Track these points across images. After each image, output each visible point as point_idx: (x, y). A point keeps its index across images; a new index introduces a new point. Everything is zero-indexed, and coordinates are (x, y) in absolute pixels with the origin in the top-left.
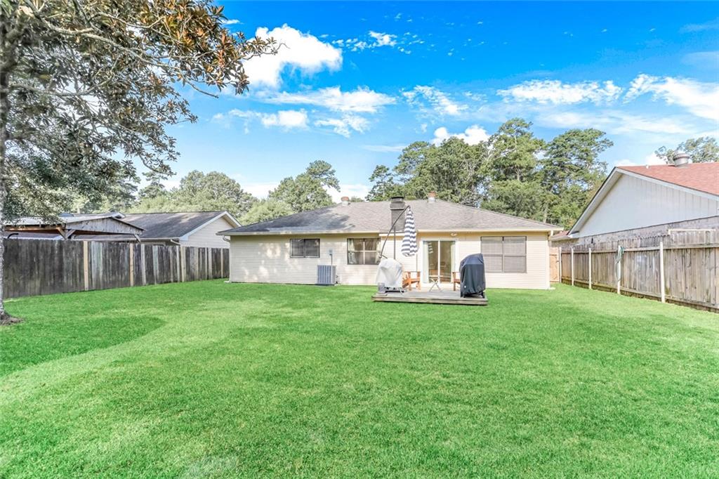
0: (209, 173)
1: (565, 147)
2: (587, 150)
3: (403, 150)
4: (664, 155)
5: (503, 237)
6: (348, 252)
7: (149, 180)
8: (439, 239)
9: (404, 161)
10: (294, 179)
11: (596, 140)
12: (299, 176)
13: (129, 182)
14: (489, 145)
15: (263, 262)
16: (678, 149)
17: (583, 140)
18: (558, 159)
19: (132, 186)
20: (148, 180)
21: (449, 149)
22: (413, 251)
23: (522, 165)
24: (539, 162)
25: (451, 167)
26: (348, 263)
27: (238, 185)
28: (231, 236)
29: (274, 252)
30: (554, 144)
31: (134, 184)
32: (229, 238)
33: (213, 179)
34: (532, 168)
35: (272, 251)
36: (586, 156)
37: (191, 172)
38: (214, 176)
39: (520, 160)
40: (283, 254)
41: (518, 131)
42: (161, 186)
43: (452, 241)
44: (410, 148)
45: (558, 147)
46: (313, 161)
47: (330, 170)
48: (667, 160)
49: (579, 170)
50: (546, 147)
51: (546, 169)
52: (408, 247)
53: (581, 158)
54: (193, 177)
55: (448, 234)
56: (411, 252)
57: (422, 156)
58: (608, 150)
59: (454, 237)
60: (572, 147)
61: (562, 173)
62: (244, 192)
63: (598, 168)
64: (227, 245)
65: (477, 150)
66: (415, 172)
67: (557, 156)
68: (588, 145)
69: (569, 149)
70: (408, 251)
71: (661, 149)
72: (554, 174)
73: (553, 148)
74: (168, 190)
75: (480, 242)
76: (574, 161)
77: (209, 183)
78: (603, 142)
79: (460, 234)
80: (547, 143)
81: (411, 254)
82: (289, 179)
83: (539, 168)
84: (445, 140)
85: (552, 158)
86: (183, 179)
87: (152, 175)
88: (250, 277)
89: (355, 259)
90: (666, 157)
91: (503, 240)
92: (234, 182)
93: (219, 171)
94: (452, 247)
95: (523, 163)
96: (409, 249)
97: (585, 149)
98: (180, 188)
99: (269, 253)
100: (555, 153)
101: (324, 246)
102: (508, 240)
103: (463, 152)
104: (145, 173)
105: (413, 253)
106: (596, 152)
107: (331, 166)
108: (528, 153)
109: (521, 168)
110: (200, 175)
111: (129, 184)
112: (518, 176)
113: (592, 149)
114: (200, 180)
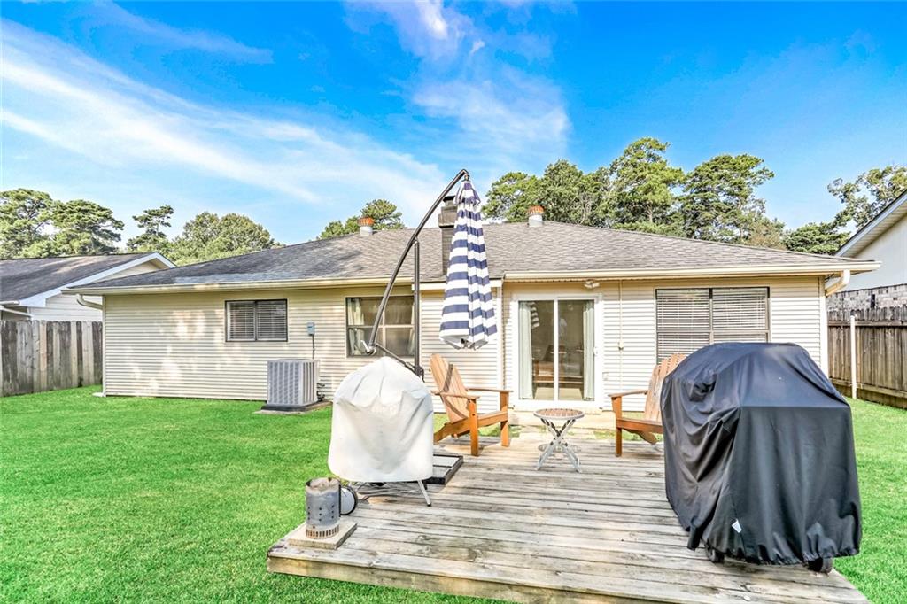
0: (225, 215)
1: (711, 178)
2: (740, 182)
3: (493, 185)
4: (839, 190)
5: (711, 290)
6: (349, 328)
7: (143, 226)
8: (555, 297)
9: (494, 199)
10: (344, 224)
11: (751, 171)
12: (350, 220)
13: (108, 229)
14: (612, 173)
15: (169, 349)
16: (857, 181)
17: (735, 168)
18: (702, 194)
19: (112, 234)
20: (140, 226)
21: (557, 178)
22: (482, 329)
23: (656, 201)
24: (676, 199)
25: (559, 203)
26: (350, 354)
27: (267, 234)
28: (105, 297)
29: (192, 328)
30: (696, 175)
31: (114, 231)
32: (99, 300)
33: (231, 224)
34: (668, 206)
35: (189, 325)
36: (738, 191)
37: (200, 214)
38: (231, 220)
39: (654, 194)
40: (209, 332)
41: (650, 156)
42: (161, 234)
43: (586, 302)
44: (502, 182)
45: (701, 178)
46: (370, 201)
47: (395, 213)
48: (843, 197)
49: (730, 211)
50: (685, 179)
51: (686, 208)
52: (463, 316)
53: (731, 194)
54: (201, 222)
55: (578, 284)
56: (474, 332)
57: (518, 192)
58: (767, 183)
59: (591, 290)
60: (721, 177)
61: (707, 214)
62: (275, 242)
63: (753, 207)
64: (98, 315)
65: (596, 179)
66: (509, 213)
67: (701, 191)
68: (742, 176)
69: (716, 180)
70: (465, 331)
71: (836, 182)
72: (696, 216)
73: (694, 181)
74: (170, 241)
75: (655, 301)
76: (722, 198)
77: (225, 230)
78: (760, 172)
79: (606, 284)
80: (686, 174)
81: (471, 339)
82: (336, 224)
83: (675, 207)
84: (551, 165)
85: (693, 194)
86: (188, 224)
87: (147, 219)
88: (144, 383)
89: (363, 344)
90: (841, 194)
91: (711, 296)
92: (260, 228)
93: (239, 213)
94: (587, 313)
95: (658, 199)
96: (465, 324)
97: (737, 181)
98: (184, 237)
99: (182, 330)
100: (697, 188)
101: (296, 314)
102: (722, 297)
103: (575, 184)
104: (137, 217)
105: (481, 336)
106: (751, 186)
107: (395, 208)
108: (665, 185)
109: (655, 205)
110: (212, 219)
111: (108, 231)
112: (651, 217)
113: (747, 181)
114: (212, 226)
